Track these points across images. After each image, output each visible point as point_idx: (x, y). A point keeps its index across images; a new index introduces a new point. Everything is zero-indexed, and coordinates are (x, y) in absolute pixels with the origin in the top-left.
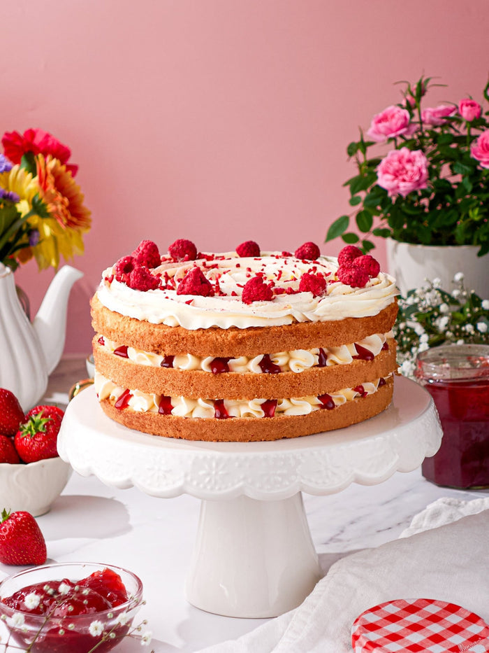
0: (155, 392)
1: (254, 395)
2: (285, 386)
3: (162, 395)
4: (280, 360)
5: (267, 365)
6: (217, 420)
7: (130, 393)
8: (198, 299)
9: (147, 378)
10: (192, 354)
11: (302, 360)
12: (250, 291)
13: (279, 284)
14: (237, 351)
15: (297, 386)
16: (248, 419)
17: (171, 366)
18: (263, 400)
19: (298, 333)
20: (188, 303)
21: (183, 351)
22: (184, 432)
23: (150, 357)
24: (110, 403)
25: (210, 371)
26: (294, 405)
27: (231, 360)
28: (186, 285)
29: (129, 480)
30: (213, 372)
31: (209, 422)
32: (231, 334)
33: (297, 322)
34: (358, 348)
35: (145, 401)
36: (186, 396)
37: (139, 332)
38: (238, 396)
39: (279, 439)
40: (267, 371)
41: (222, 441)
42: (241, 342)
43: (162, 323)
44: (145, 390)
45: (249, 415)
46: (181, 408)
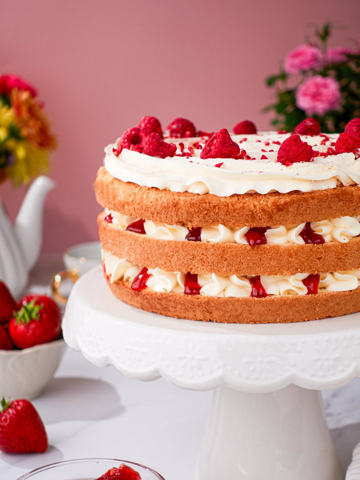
0: (179, 270)
1: (297, 269)
2: (331, 259)
3: (189, 273)
6: (256, 299)
7: (148, 272)
8: (229, 162)
9: (170, 254)
10: (224, 224)
12: (288, 151)
14: (277, 219)
16: (290, 296)
17: (198, 239)
20: (219, 166)
21: (213, 222)
22: (216, 315)
23: (172, 230)
24: (124, 285)
25: (246, 243)
26: (337, 280)
27: (268, 231)
28: (213, 147)
29: (156, 371)
30: (250, 244)
32: (272, 199)
35: (169, 281)
36: (218, 272)
37: (160, 202)
39: (323, 318)
40: (309, 241)
41: (260, 322)
43: (187, 191)
44: (169, 268)
45: (288, 292)
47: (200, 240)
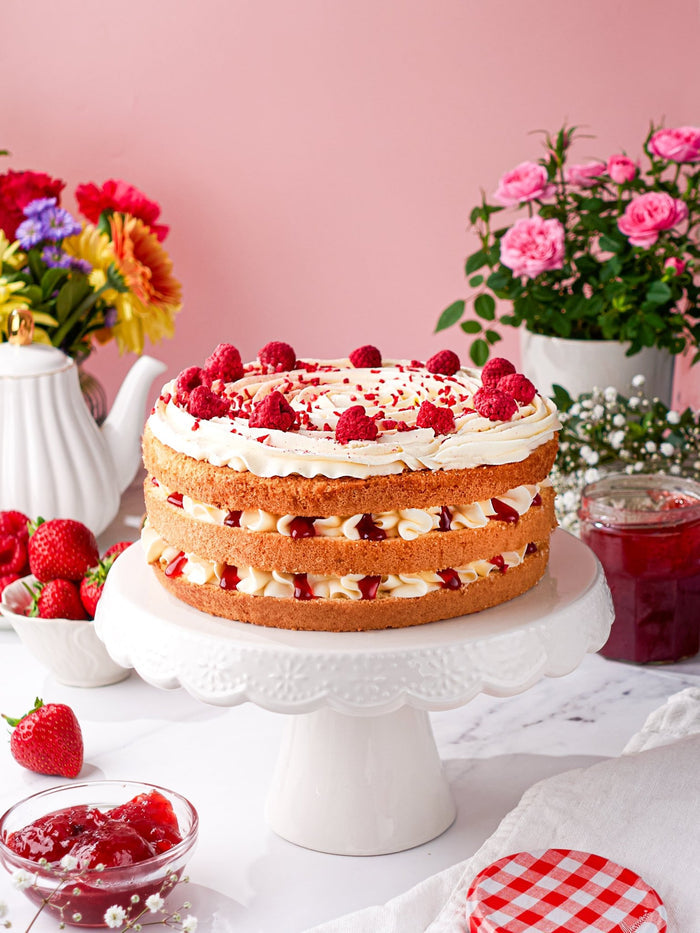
0: (215, 559)
1: (347, 570)
2: (391, 559)
3: (226, 563)
4: (387, 522)
5: (368, 528)
6: (297, 601)
7: (185, 556)
8: (276, 435)
9: (204, 539)
10: (264, 510)
11: (416, 523)
12: (346, 426)
13: (392, 414)
14: (325, 509)
15: (409, 558)
16: (338, 600)
17: (237, 524)
18: (361, 577)
19: (410, 486)
20: (261, 440)
21: (252, 506)
22: (253, 615)
23: (211, 509)
24: (160, 567)
25: (288, 535)
26: (404, 583)
27: (317, 521)
28: (259, 414)
30: (292, 536)
31: (286, 604)
32: (319, 485)
33: (410, 471)
34: (497, 504)
35: (203, 570)
36: (256, 566)
37: (195, 476)
38: (325, 569)
39: (382, 629)
40: (366, 536)
41: (304, 629)
42: (330, 497)
43: (226, 466)
44: (203, 555)
45: (341, 595)
46: (249, 583)
47: (239, 526)
